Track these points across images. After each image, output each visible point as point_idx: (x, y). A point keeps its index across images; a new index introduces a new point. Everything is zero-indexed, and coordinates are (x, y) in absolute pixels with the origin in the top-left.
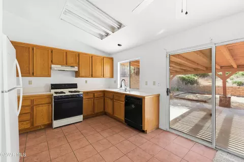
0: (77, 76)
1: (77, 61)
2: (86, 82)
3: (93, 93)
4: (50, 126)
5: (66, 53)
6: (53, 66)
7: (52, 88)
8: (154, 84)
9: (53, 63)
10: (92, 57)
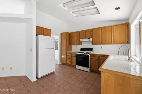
0: (93, 44)
1: (91, 35)
2: (101, 48)
3: (99, 56)
4: (75, 67)
5: (85, 32)
7: (81, 50)
9: (80, 38)
10: (102, 28)
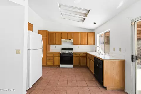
0: (73, 44)
1: (72, 37)
2: (78, 47)
3: (80, 54)
4: (59, 66)
5: (67, 33)
6: (62, 40)
7: (62, 50)
8: (120, 50)
9: (62, 39)
10: (80, 33)
